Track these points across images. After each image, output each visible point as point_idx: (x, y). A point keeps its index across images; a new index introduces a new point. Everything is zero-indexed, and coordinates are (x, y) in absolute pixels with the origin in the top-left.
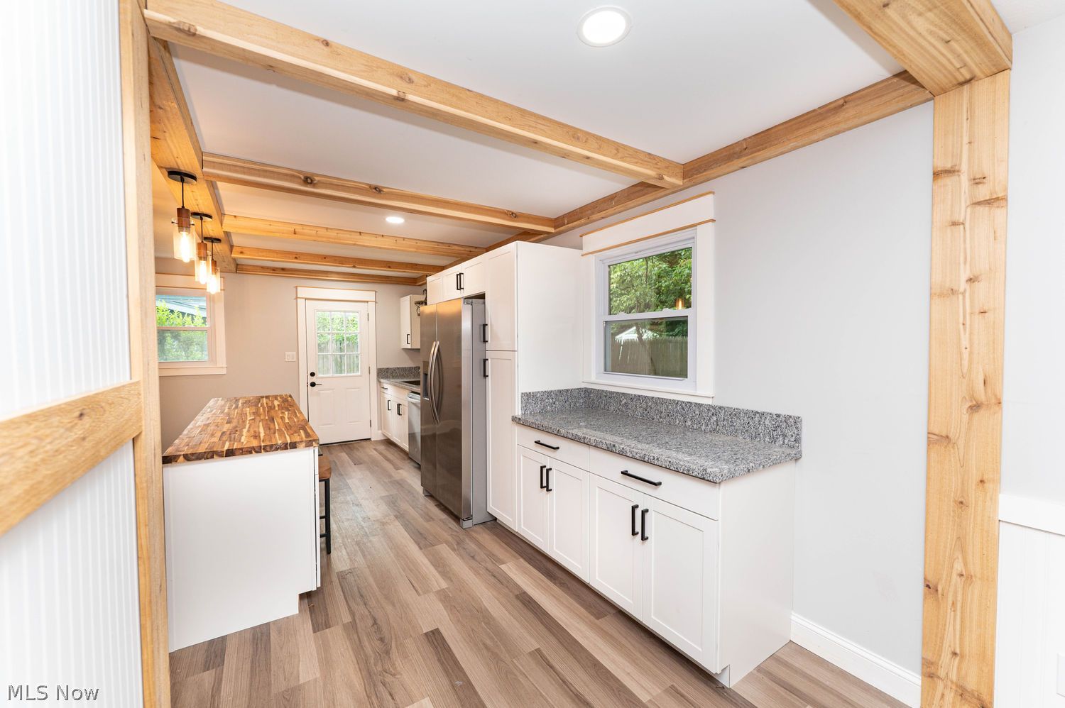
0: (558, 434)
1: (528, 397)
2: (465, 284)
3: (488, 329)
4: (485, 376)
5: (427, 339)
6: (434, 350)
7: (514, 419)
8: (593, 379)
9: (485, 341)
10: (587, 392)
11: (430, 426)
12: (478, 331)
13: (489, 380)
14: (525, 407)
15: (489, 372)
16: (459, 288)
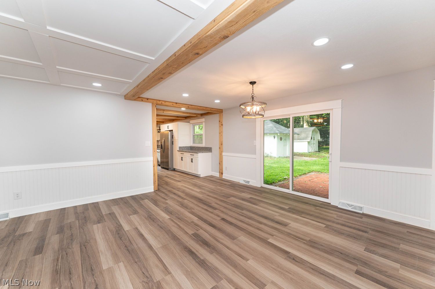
0: (184, 152)
1: (180, 147)
2: (169, 127)
3: (173, 136)
4: (173, 144)
5: (161, 138)
6: (163, 141)
7: (178, 151)
8: (191, 144)
9: (173, 138)
10: (191, 147)
11: (162, 160)
12: (172, 136)
13: (174, 145)
14: (179, 149)
15: (174, 144)
16: (168, 128)
